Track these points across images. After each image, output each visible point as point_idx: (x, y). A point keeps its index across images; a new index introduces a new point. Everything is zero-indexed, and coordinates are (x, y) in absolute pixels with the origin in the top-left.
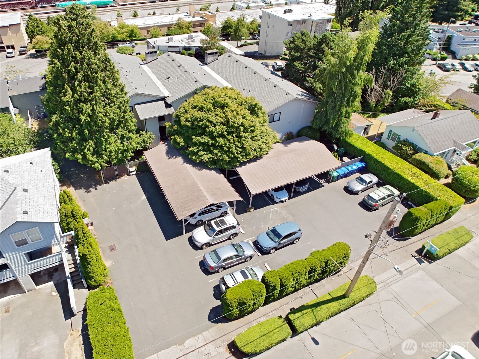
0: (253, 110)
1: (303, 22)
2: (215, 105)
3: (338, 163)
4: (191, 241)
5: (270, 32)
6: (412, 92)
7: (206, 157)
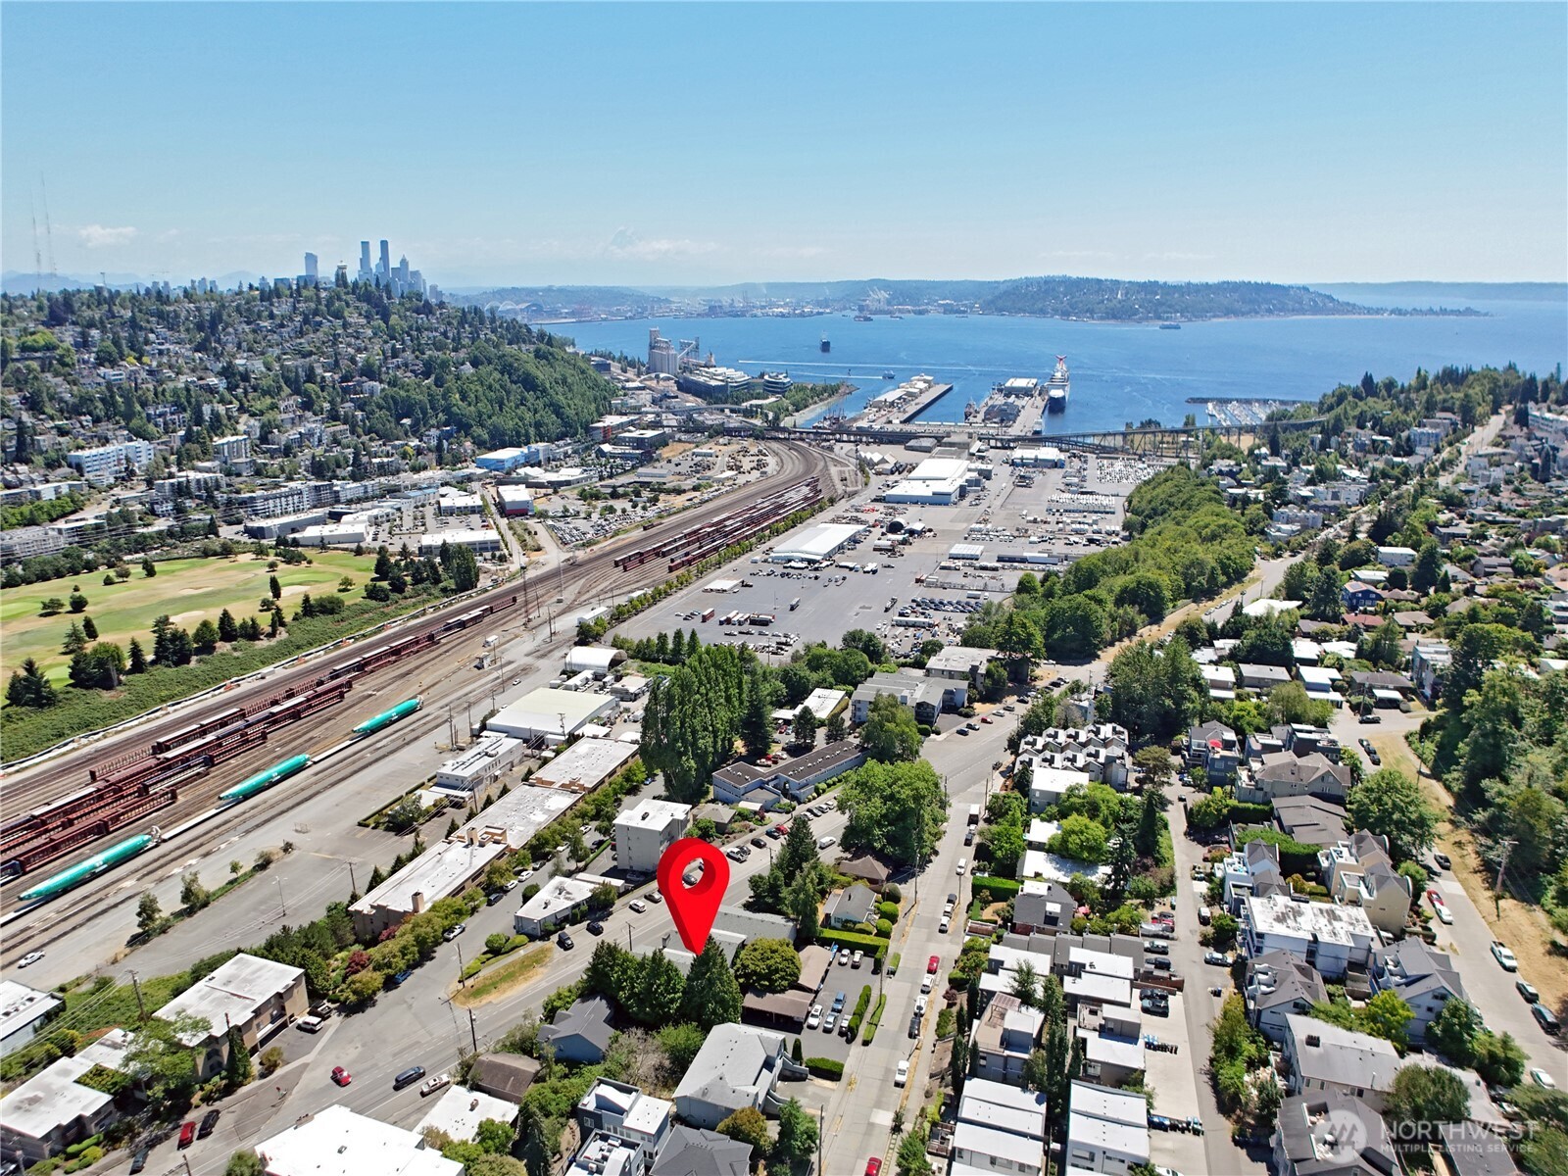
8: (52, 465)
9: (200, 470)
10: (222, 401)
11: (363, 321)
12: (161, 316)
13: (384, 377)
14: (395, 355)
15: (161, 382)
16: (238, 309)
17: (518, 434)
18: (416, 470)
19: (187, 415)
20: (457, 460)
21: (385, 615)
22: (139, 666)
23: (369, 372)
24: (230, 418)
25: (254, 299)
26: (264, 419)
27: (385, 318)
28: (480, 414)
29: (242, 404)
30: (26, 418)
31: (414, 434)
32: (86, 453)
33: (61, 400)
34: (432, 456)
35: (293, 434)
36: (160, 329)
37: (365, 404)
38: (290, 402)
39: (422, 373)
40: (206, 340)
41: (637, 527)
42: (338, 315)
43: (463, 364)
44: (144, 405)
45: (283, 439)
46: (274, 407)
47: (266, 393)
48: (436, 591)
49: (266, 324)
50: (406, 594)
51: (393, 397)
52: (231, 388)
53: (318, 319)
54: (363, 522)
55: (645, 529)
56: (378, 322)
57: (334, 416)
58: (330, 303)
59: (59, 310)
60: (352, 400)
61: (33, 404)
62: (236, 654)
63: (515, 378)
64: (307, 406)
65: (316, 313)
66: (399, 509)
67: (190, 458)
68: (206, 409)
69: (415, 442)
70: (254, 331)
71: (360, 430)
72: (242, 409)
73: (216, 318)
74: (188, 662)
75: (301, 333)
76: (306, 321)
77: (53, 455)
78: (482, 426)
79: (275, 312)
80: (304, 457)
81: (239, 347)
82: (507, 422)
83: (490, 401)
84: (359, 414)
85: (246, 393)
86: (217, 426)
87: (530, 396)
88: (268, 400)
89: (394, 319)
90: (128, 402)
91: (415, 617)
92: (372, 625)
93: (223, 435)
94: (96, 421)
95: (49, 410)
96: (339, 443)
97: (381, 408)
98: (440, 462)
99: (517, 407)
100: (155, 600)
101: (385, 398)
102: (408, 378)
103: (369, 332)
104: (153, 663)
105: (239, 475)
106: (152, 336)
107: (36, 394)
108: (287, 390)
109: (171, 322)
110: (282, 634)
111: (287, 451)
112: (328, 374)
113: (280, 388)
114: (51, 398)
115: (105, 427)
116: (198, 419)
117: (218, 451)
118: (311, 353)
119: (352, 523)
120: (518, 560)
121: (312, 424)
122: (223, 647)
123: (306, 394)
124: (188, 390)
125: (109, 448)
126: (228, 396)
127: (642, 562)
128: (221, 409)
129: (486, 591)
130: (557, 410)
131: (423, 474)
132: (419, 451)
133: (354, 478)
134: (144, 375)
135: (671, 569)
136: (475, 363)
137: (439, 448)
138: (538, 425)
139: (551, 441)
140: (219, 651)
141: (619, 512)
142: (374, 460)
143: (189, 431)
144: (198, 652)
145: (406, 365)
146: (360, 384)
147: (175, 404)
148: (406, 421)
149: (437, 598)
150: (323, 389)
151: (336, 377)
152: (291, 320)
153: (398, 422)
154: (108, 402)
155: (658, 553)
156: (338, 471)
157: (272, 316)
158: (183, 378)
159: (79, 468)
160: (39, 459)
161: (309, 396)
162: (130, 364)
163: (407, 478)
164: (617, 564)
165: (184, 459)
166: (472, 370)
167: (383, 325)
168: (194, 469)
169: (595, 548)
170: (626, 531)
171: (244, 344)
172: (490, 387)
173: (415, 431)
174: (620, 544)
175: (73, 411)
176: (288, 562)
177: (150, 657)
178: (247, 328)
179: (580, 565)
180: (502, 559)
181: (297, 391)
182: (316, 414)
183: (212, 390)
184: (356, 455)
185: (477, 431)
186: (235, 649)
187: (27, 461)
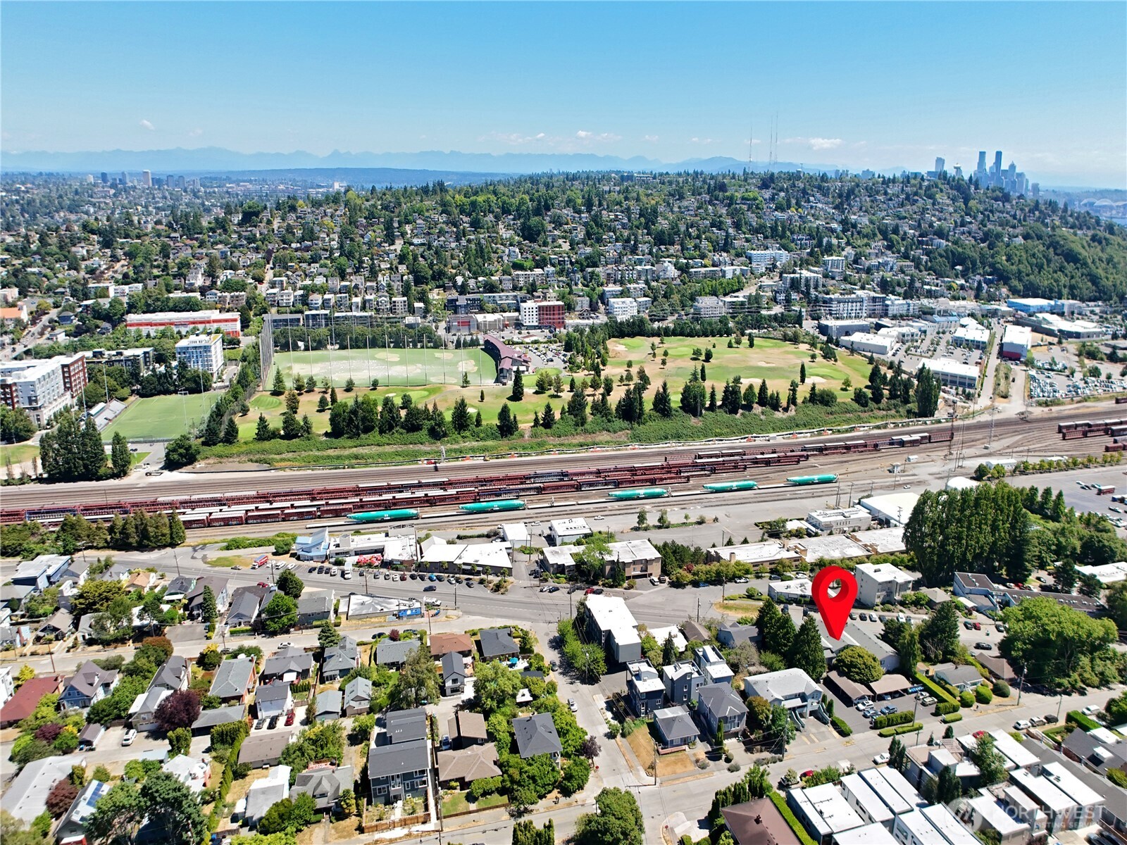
0: (874, 659)
1: (890, 582)
2: (859, 656)
3: (910, 686)
4: (858, 709)
5: (863, 584)
6: (953, 653)
7: (858, 677)
8: (738, 255)
9: (811, 271)
10: (838, 237)
11: (948, 202)
12: (820, 188)
13: (950, 238)
14: (963, 225)
15: (804, 222)
16: (866, 188)
17: (1051, 291)
18: (955, 298)
19: (814, 242)
20: (991, 298)
21: (859, 419)
22: (712, 407)
23: (941, 234)
24: (839, 247)
25: (878, 183)
26: (858, 250)
27: (966, 201)
28: (1020, 272)
29: (848, 240)
30: (731, 231)
31: (963, 276)
32: (755, 252)
33: (751, 225)
34: (973, 293)
35: (874, 262)
36: (818, 195)
37: (931, 252)
38: (880, 243)
39: (981, 239)
40: (842, 203)
41: (1111, 398)
42: (931, 197)
43: (1017, 236)
44: (792, 233)
45: (867, 264)
46: (867, 245)
47: (866, 236)
48: (902, 410)
49: (881, 198)
50: (881, 406)
51: (952, 251)
52: (844, 231)
53: (916, 198)
54: (892, 337)
55: (1118, 401)
56: (961, 204)
57: (906, 256)
58: (928, 188)
59: (767, 182)
60: (923, 249)
61: (737, 226)
62: (763, 417)
63: (1059, 251)
64: (889, 247)
65: (916, 194)
66: (925, 332)
67: (808, 264)
68: (825, 240)
69: (963, 282)
70: (872, 201)
71: (922, 268)
72: (848, 243)
73: (851, 192)
74: (736, 413)
75: (902, 205)
76: (907, 198)
77: (740, 250)
78: (1020, 280)
79: (889, 191)
80: (877, 276)
81: (861, 209)
82: (1044, 281)
83: (1031, 265)
84: (925, 258)
85: (852, 235)
86: (829, 250)
87: (1070, 267)
88: (866, 240)
89: (972, 203)
90: (784, 231)
91: (878, 427)
92: (848, 424)
93: (832, 255)
94: (766, 237)
95: (744, 229)
96: (903, 272)
97: (941, 256)
98: (977, 297)
99: (1055, 272)
100: (743, 365)
101: (946, 251)
102: (969, 241)
103: (951, 209)
104: (720, 407)
105: (833, 278)
106: (812, 199)
107: (740, 220)
108: (880, 237)
109: (825, 192)
110: (792, 412)
111: (868, 271)
112: (912, 231)
113: (875, 235)
114: (746, 223)
115: (770, 242)
116: (819, 244)
117: (825, 263)
118: (905, 218)
119: (884, 336)
120: (983, 401)
121: (890, 258)
122: (757, 409)
123: (890, 240)
124: (818, 228)
125: (767, 252)
126: (841, 235)
127: (1085, 435)
128: (835, 241)
129: (939, 422)
130: (1094, 280)
131: (958, 303)
132: (962, 287)
133: (906, 296)
134: (797, 218)
135: (1107, 449)
136: (1026, 237)
137: (979, 288)
138: (1072, 288)
139: (1082, 300)
140: (754, 411)
141: (1103, 377)
142: (926, 287)
143: (812, 250)
144: (744, 407)
145: (969, 233)
146: (932, 240)
147: (809, 235)
148: (959, 267)
149: (901, 416)
150: (903, 239)
151: (917, 234)
152: (898, 197)
153: (953, 268)
154: (774, 229)
155: (1107, 430)
156: (897, 288)
157: (886, 193)
158: (818, 222)
159: (750, 258)
160: (733, 252)
161: (892, 242)
162: (792, 212)
163: (944, 303)
164: (1060, 429)
165: (804, 263)
166: (1023, 241)
167: (963, 206)
168: (808, 270)
169: (1054, 409)
170: (1097, 399)
171: (864, 209)
172: (1034, 255)
173: (964, 275)
174: (1081, 411)
175: (756, 231)
176: (825, 357)
177: (719, 403)
178: (868, 199)
179: (1027, 422)
180: (969, 397)
181: (885, 238)
182: (893, 253)
183: (832, 231)
184: (912, 281)
185: (1015, 283)
186: (763, 413)
187: (727, 252)
